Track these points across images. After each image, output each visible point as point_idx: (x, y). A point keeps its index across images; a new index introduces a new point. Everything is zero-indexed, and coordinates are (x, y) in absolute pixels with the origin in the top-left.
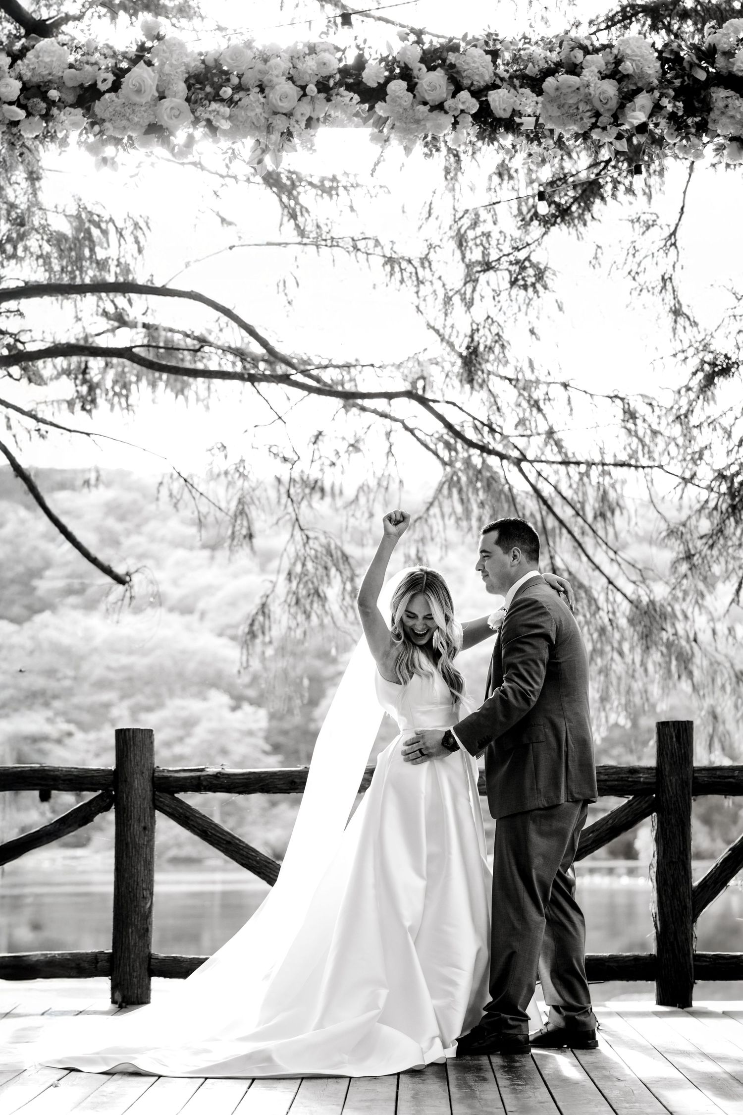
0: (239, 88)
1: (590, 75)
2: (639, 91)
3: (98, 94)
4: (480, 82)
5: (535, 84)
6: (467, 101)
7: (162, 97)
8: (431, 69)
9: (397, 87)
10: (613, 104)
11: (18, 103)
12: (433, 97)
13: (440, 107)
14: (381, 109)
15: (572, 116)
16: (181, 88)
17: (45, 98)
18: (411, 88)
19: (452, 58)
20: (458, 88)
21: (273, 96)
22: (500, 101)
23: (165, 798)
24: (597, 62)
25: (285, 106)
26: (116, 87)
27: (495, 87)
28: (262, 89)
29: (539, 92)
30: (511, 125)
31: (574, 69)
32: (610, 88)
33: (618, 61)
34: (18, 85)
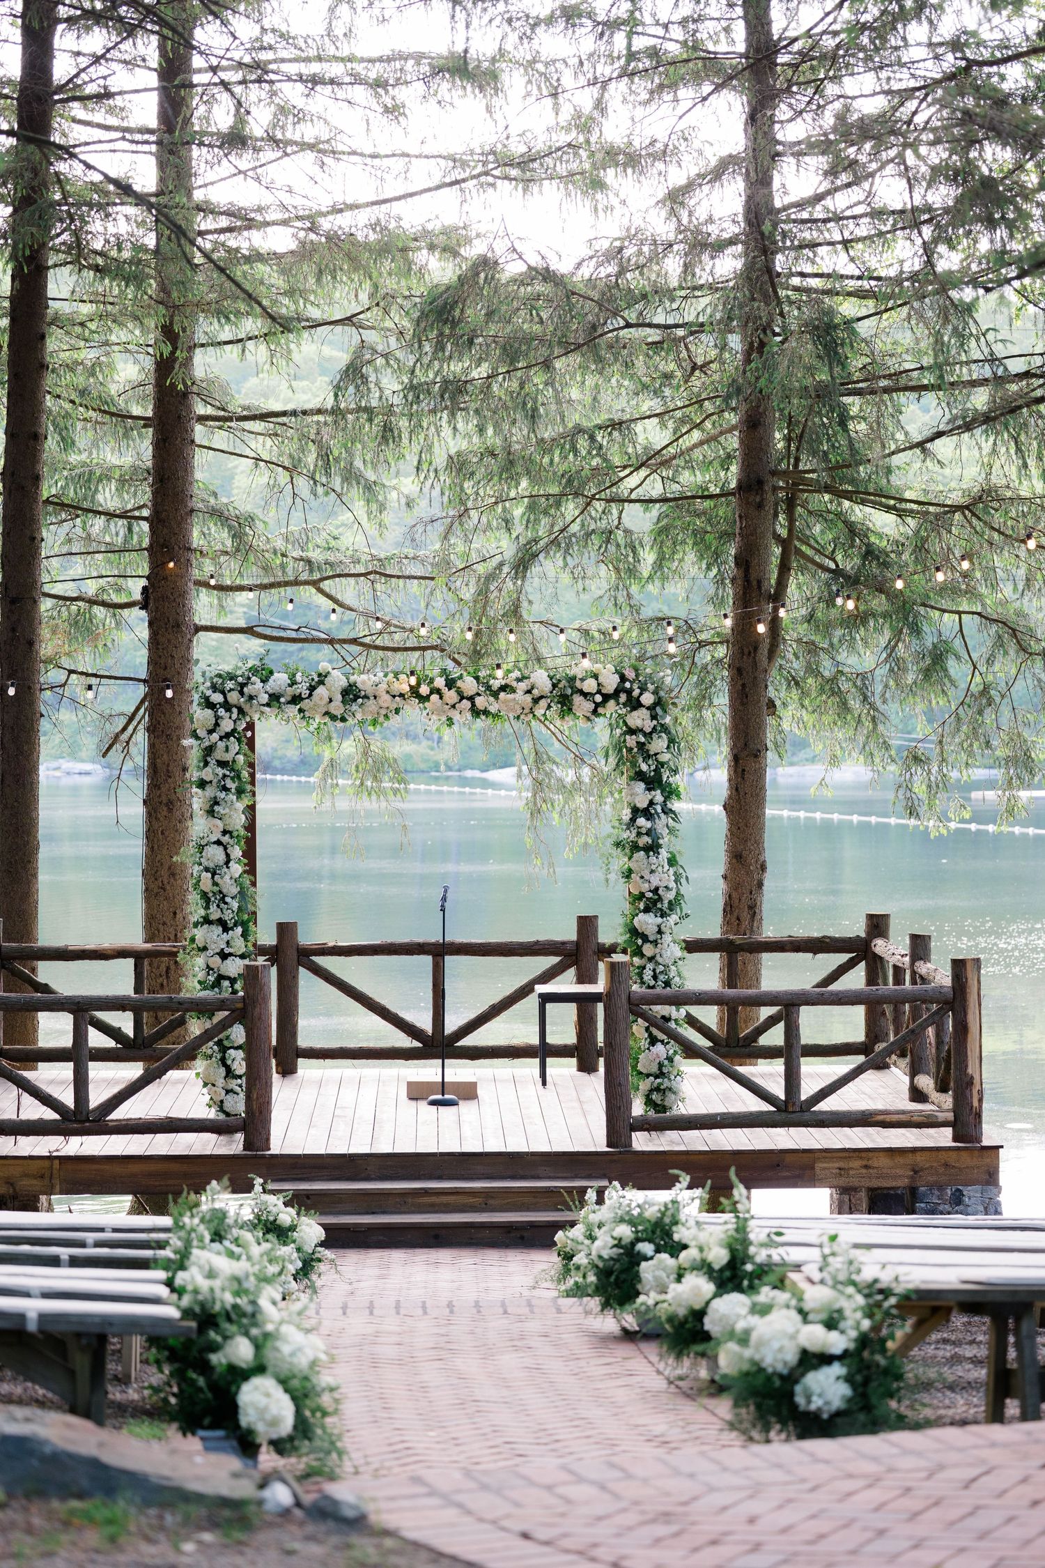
0: (366, 697)
1: (520, 692)
2: (542, 697)
3: (303, 699)
4: (471, 693)
5: (495, 695)
6: (466, 704)
7: (331, 700)
8: (450, 689)
9: (435, 697)
10: (530, 705)
11: (268, 705)
12: (451, 702)
13: (454, 706)
14: (427, 704)
15: (512, 710)
16: (340, 697)
17: (278, 701)
18: (441, 698)
19: (459, 683)
20: (462, 698)
21: (381, 702)
22: (480, 702)
23: (304, 959)
24: (523, 686)
25: (385, 705)
26: (310, 695)
27: (479, 694)
28: (375, 697)
29: (497, 698)
30: (486, 712)
31: (513, 691)
32: (528, 698)
33: (533, 688)
34: (266, 696)
